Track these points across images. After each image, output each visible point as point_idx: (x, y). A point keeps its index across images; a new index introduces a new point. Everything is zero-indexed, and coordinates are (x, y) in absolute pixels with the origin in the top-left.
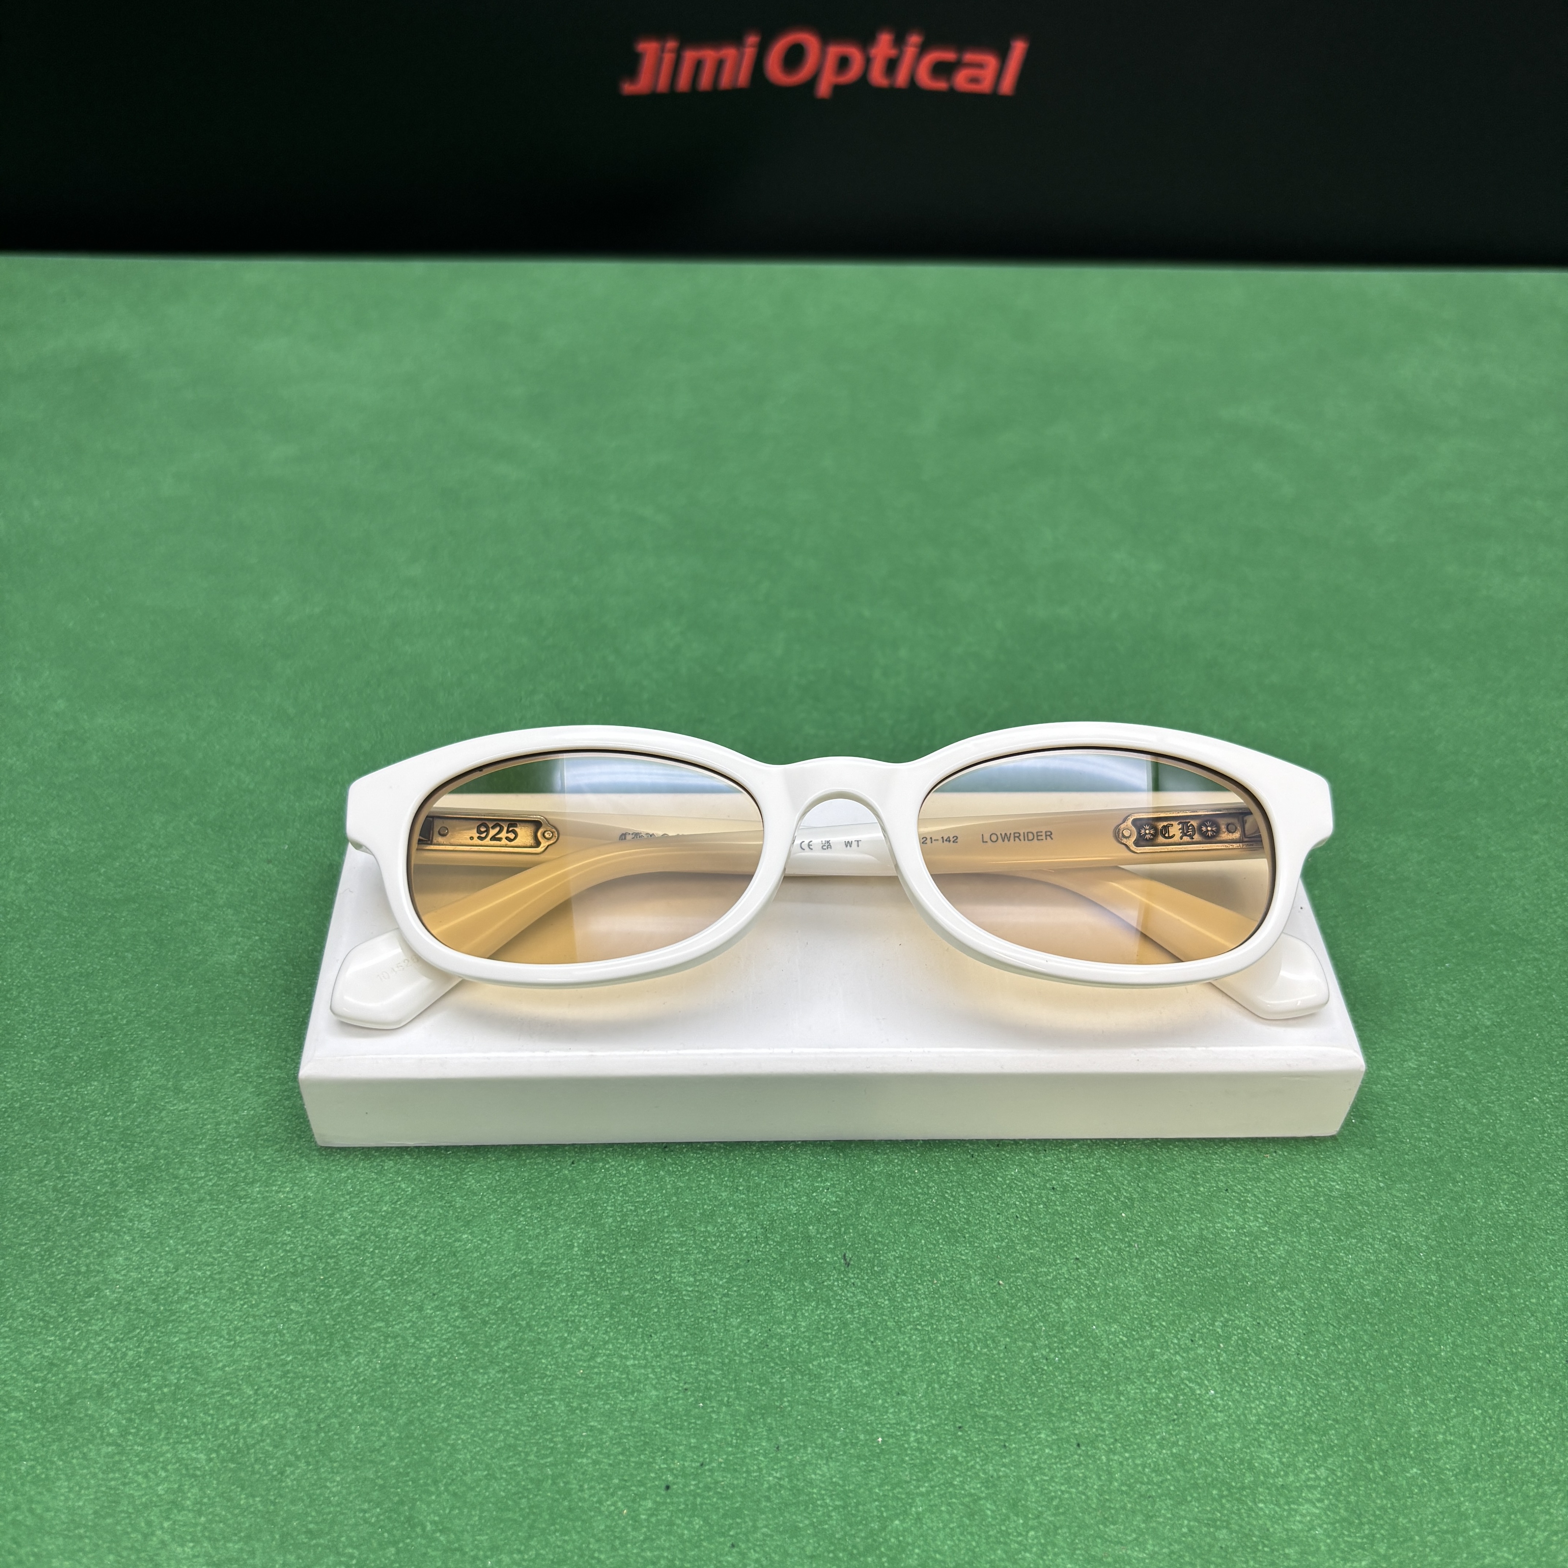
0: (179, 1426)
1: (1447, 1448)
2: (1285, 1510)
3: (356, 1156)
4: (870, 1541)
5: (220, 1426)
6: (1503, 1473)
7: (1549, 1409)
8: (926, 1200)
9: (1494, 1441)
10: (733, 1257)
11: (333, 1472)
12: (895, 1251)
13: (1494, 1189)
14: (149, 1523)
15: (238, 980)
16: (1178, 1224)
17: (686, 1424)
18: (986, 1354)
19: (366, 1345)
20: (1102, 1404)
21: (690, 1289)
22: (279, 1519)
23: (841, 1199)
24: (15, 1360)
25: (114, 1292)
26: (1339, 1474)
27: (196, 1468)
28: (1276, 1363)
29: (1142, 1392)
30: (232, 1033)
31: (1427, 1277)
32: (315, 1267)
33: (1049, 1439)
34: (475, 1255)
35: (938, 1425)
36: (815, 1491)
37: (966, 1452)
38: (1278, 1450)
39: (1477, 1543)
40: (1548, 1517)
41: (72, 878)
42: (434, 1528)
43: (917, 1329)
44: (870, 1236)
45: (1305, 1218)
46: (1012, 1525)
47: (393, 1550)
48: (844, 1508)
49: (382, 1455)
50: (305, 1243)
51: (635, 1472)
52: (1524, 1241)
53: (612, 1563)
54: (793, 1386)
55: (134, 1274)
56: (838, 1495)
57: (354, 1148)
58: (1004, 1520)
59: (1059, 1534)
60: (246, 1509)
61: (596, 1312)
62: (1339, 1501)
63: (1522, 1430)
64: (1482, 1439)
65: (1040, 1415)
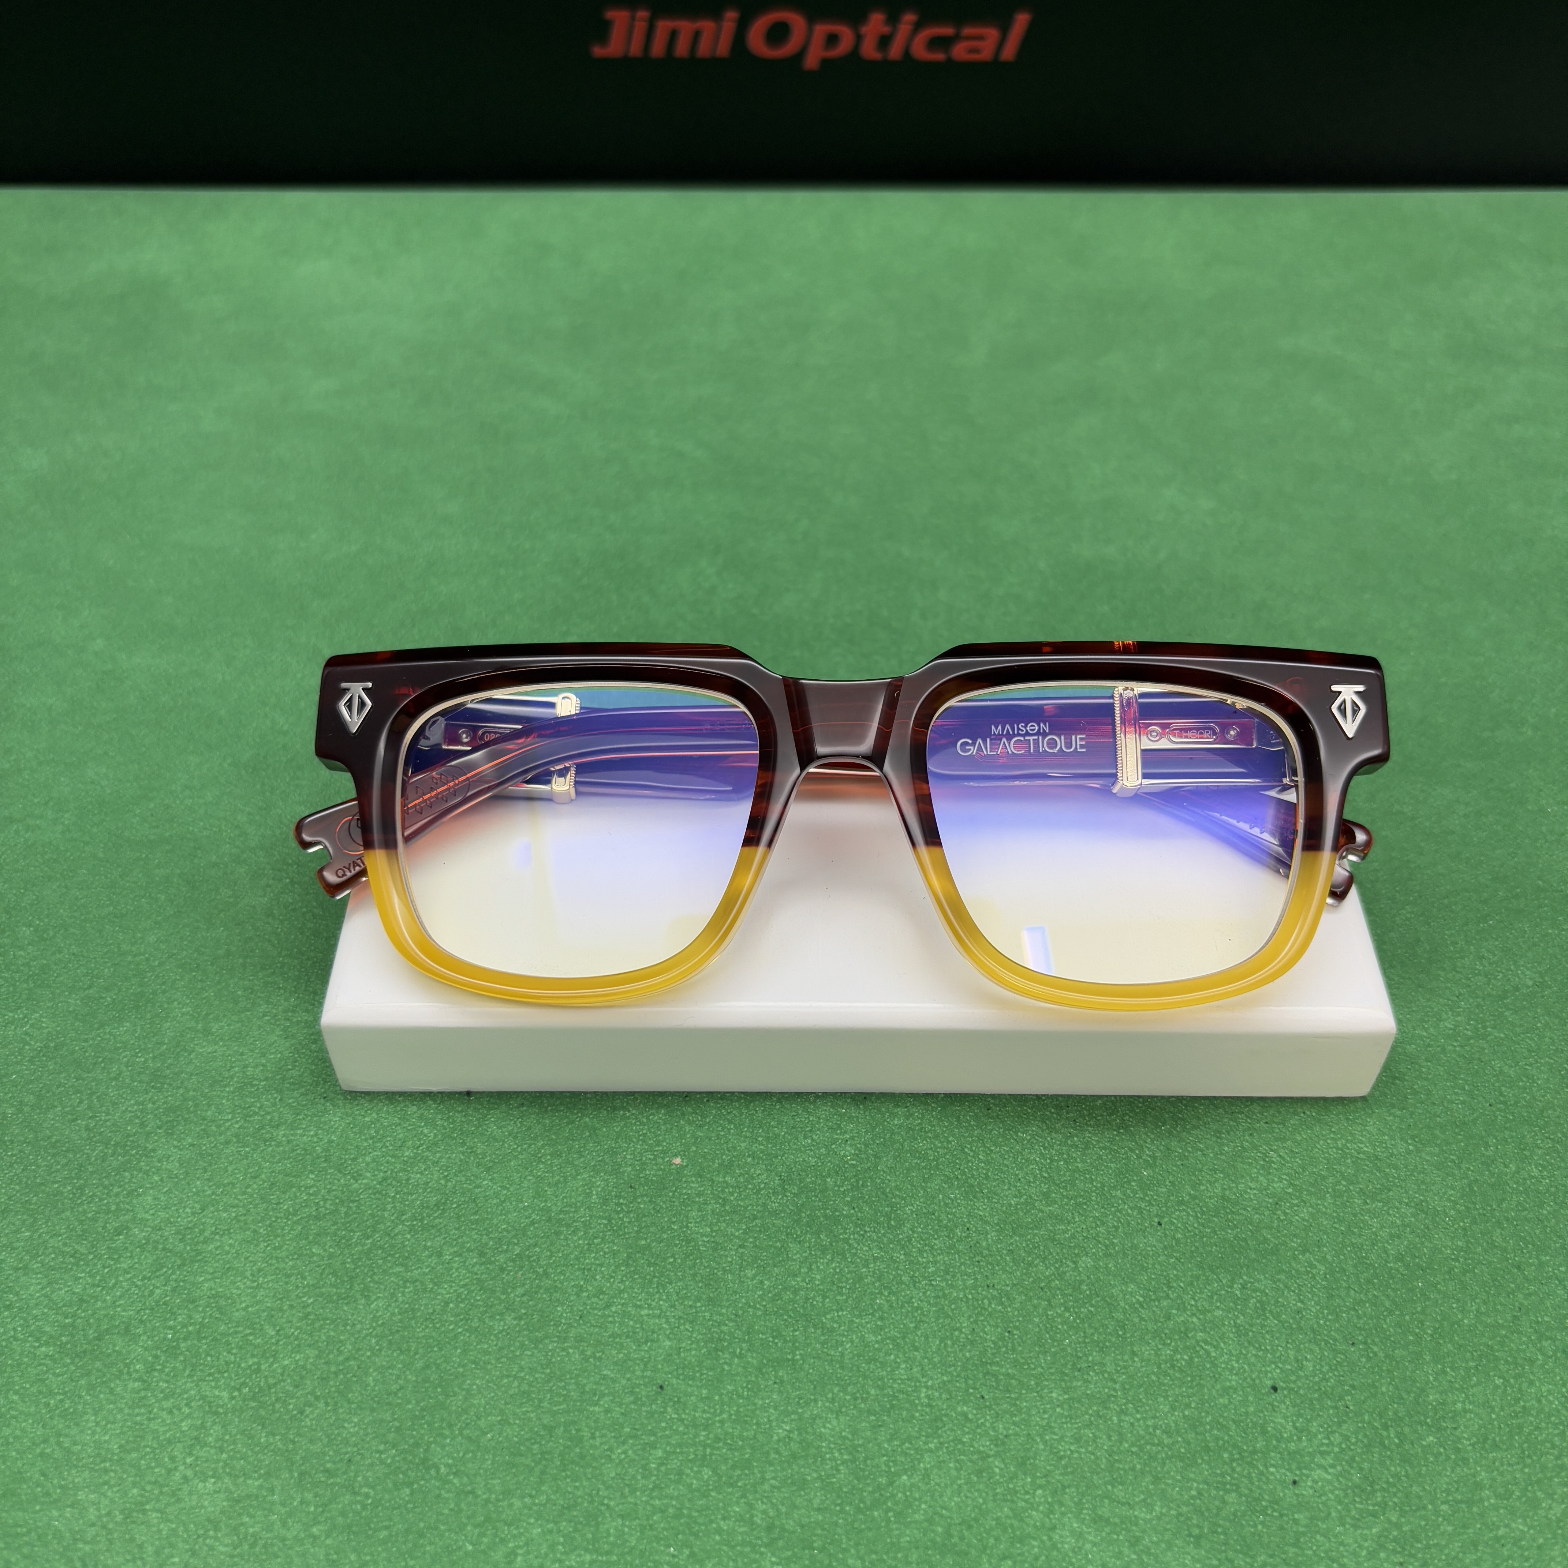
0: (203, 1364)
1: (1465, 1417)
2: (1296, 1475)
3: (381, 1101)
4: (877, 1495)
5: (243, 1365)
6: (1521, 1446)
8: (946, 1153)
9: (1514, 1411)
10: (750, 1208)
11: (350, 1413)
12: (912, 1205)
13: (1527, 1153)
14: (173, 1459)
15: (268, 923)
16: (1201, 1184)
17: (698, 1375)
18: (1000, 1311)
19: (385, 1289)
20: (1117, 1365)
21: (706, 1240)
22: (298, 1457)
23: (860, 1151)
24: (46, 1296)
25: (143, 1231)
26: (1353, 1440)
27: (218, 1406)
28: (1294, 1326)
29: (1156, 1354)
30: (260, 975)
31: (1453, 1243)
32: (337, 1210)
33: (1060, 1398)
34: (495, 1202)
35: (949, 1382)
36: (824, 1444)
37: (976, 1409)
38: (1293, 1415)
39: (1491, 1514)
40: (1565, 1489)
41: (107, 819)
42: (448, 1471)
43: (932, 1285)
44: (888, 1190)
46: (1020, 1483)
47: (407, 1491)
48: (853, 1461)
49: (399, 1398)
50: (328, 1187)
51: (645, 1422)
52: (1557, 1207)
53: (621, 1510)
54: (806, 1339)
55: (162, 1214)
56: (847, 1448)
57: (378, 1093)
58: (1011, 1478)
59: (1066, 1494)
60: (267, 1447)
61: (612, 1261)
62: (1352, 1468)
63: (1544, 1402)
64: (1502, 1409)
65: (1052, 1374)
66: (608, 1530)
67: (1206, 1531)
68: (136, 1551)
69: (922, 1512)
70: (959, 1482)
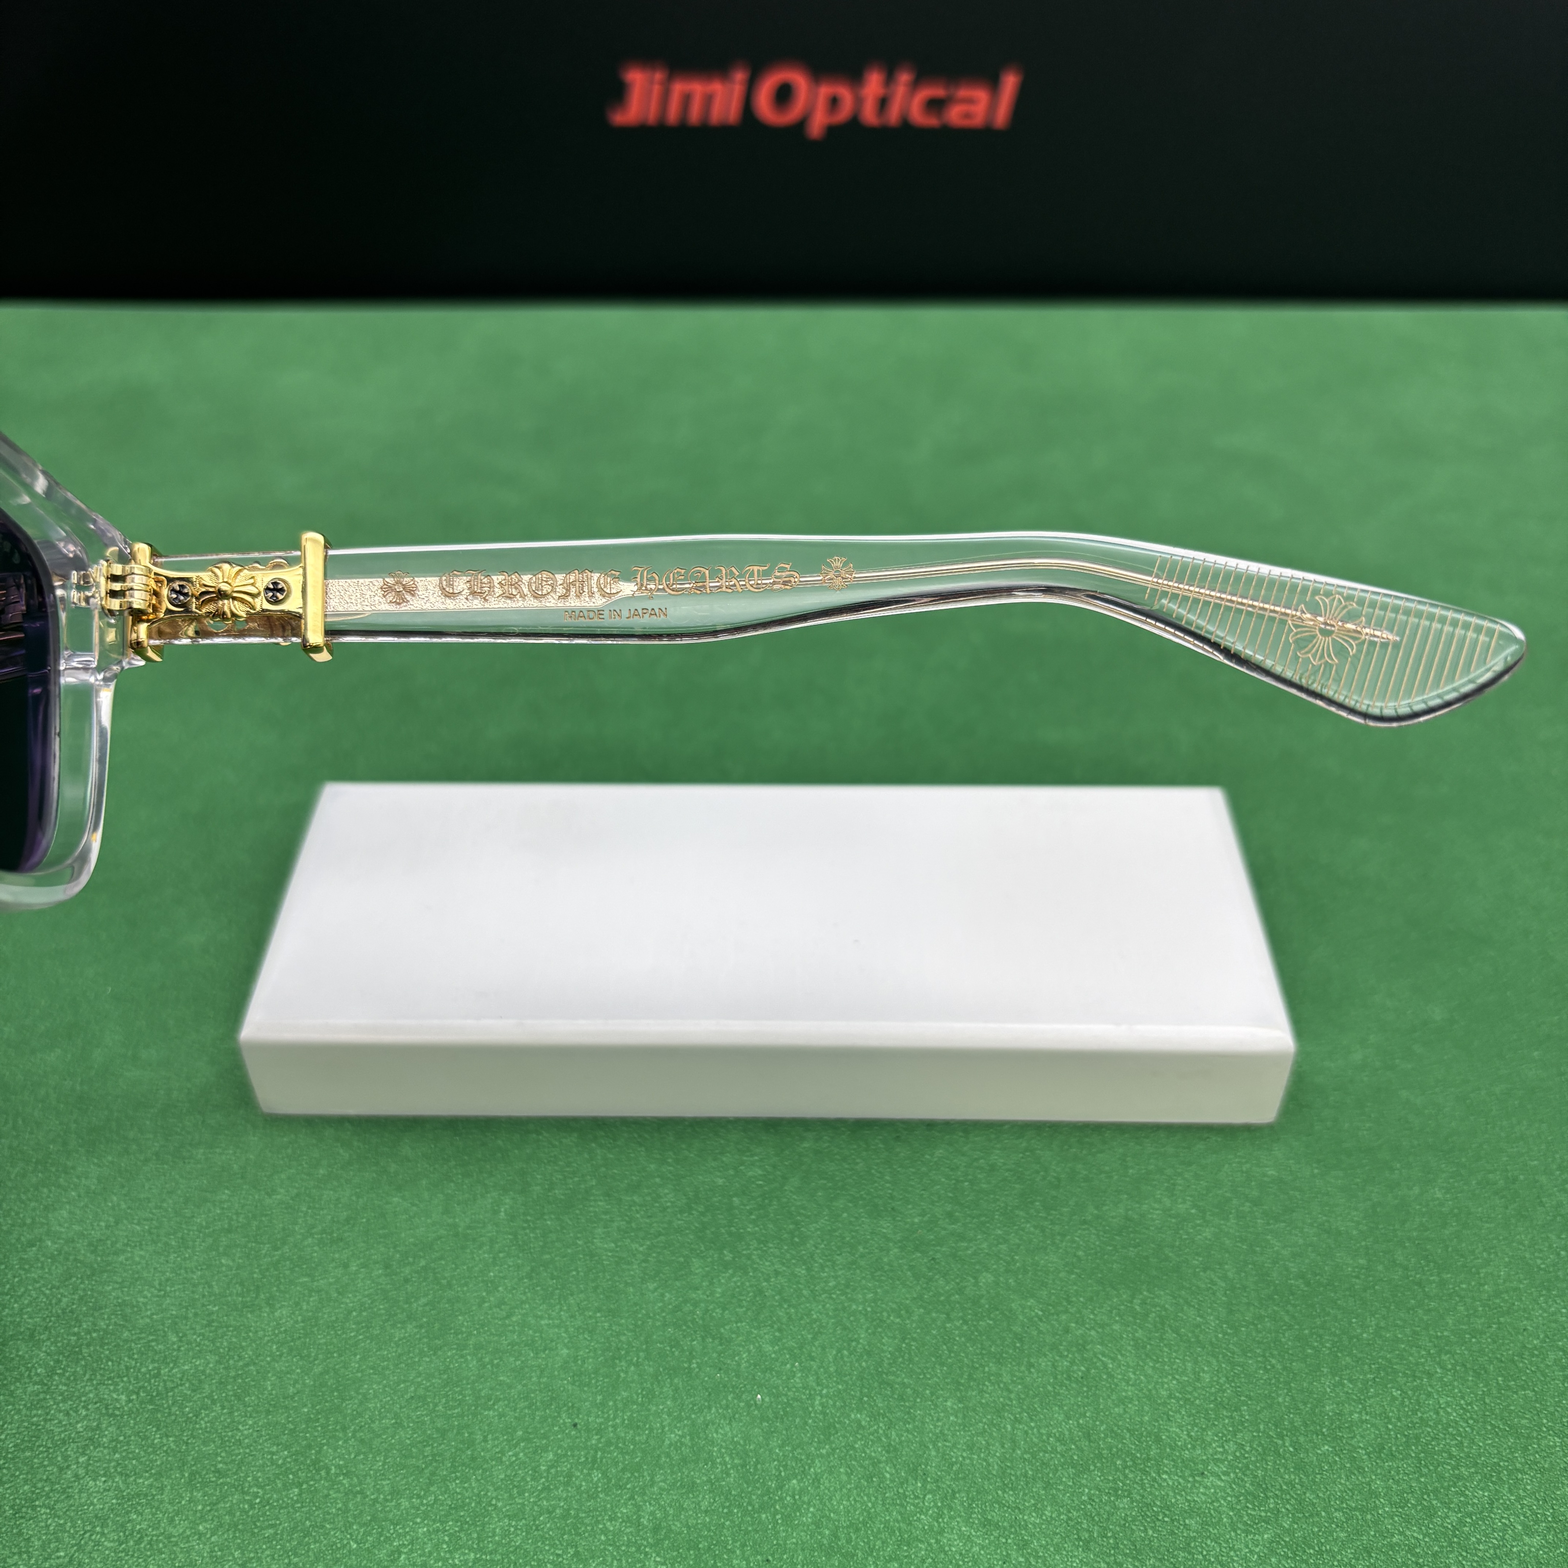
0: (104, 1369)
1: (1361, 1427)
2: (1189, 1481)
4: (766, 1498)
5: (143, 1370)
6: (1417, 1455)
7: (1471, 1393)
9: (1412, 1422)
10: (655, 1225)
11: (246, 1416)
12: (817, 1222)
13: (1432, 1177)
14: (66, 1458)
16: (1104, 1204)
17: (593, 1381)
18: (898, 1323)
19: (290, 1299)
20: (1013, 1375)
21: (610, 1254)
22: (190, 1458)
25: (56, 1243)
26: (1248, 1449)
27: (116, 1408)
28: (1193, 1340)
29: (1053, 1365)
31: (1354, 1261)
32: (249, 1224)
33: (955, 1407)
34: (404, 1217)
35: (845, 1390)
36: (715, 1449)
37: (870, 1417)
38: (1187, 1424)
39: (1386, 1521)
40: (1462, 1499)
42: (338, 1472)
43: (831, 1298)
44: (793, 1209)
45: (1235, 1201)
46: (910, 1488)
47: (296, 1491)
48: (743, 1466)
49: (295, 1402)
51: (538, 1425)
52: (1459, 1228)
53: (507, 1511)
54: (704, 1348)
55: (76, 1227)
56: (738, 1453)
58: (902, 1484)
59: (956, 1498)
60: (160, 1448)
61: (516, 1274)
62: (1245, 1475)
63: (1442, 1412)
64: (1399, 1419)
65: (948, 1384)
66: (494, 1529)
67: (1095, 1535)
68: (22, 1544)
69: (810, 1515)
70: (849, 1486)
